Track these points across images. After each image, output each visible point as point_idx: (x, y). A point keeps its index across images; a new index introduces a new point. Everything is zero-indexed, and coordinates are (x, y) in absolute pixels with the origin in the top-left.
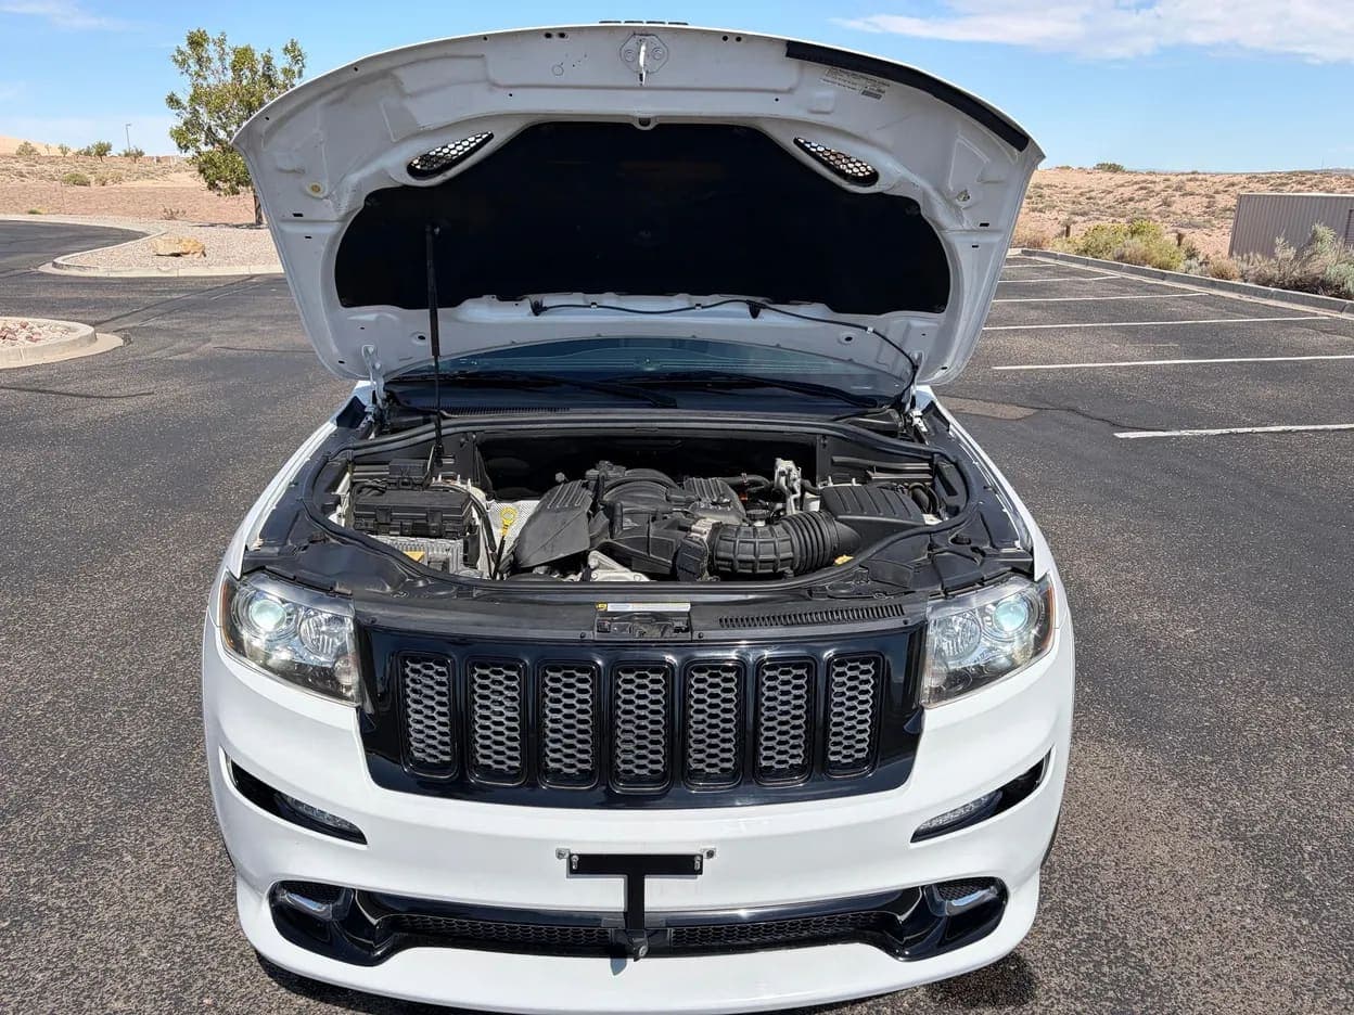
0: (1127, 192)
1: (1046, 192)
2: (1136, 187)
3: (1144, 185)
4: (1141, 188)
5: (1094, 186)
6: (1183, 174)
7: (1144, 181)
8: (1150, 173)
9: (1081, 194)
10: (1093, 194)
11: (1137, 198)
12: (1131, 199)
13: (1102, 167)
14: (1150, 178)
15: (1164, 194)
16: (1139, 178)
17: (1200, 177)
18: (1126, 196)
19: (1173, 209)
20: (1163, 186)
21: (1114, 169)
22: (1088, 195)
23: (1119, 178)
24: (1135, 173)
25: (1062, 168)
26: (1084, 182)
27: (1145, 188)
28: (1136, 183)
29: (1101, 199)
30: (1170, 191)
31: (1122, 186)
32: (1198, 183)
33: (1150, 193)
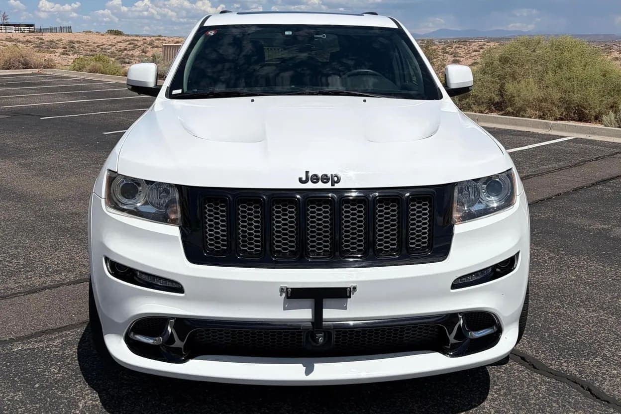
0: (123, 45)
1: (76, 45)
2: (128, 43)
3: (132, 42)
4: (130, 44)
5: (104, 43)
6: (154, 36)
7: (132, 40)
8: (137, 36)
9: (98, 46)
10: (104, 46)
11: (128, 49)
12: (125, 49)
13: (111, 32)
14: (136, 38)
15: (142, 47)
16: (130, 38)
17: (162, 38)
18: (123, 48)
19: (147, 54)
20: (142, 43)
21: (117, 33)
22: (101, 47)
23: (119, 38)
24: (128, 35)
25: (87, 32)
26: (100, 40)
27: (133, 44)
28: (128, 41)
29: (109, 49)
30: (146, 45)
31: (121, 42)
32: (161, 41)
33: (135, 47)
